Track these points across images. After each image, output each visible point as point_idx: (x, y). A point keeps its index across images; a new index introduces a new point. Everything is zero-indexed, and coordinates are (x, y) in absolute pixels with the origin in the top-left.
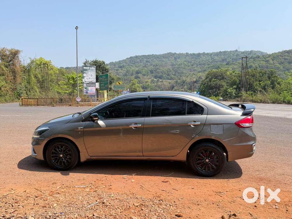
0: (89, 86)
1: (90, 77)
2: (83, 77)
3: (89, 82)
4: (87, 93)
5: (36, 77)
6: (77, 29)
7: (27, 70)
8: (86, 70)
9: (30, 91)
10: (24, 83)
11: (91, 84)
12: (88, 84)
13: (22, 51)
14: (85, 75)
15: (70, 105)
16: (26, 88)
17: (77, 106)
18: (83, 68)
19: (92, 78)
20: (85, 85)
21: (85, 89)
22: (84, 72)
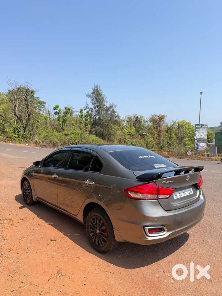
0: (200, 142)
1: (201, 134)
2: (195, 135)
3: (200, 139)
4: (198, 148)
5: (176, 135)
6: (201, 94)
7: (169, 130)
8: (198, 128)
9: (170, 146)
10: (167, 139)
11: (202, 140)
12: (199, 140)
13: (166, 116)
14: (196, 132)
15: (182, 158)
16: (168, 143)
17: (187, 159)
18: (196, 126)
19: (203, 135)
20: (196, 141)
21: (196, 144)
22: (196, 130)
